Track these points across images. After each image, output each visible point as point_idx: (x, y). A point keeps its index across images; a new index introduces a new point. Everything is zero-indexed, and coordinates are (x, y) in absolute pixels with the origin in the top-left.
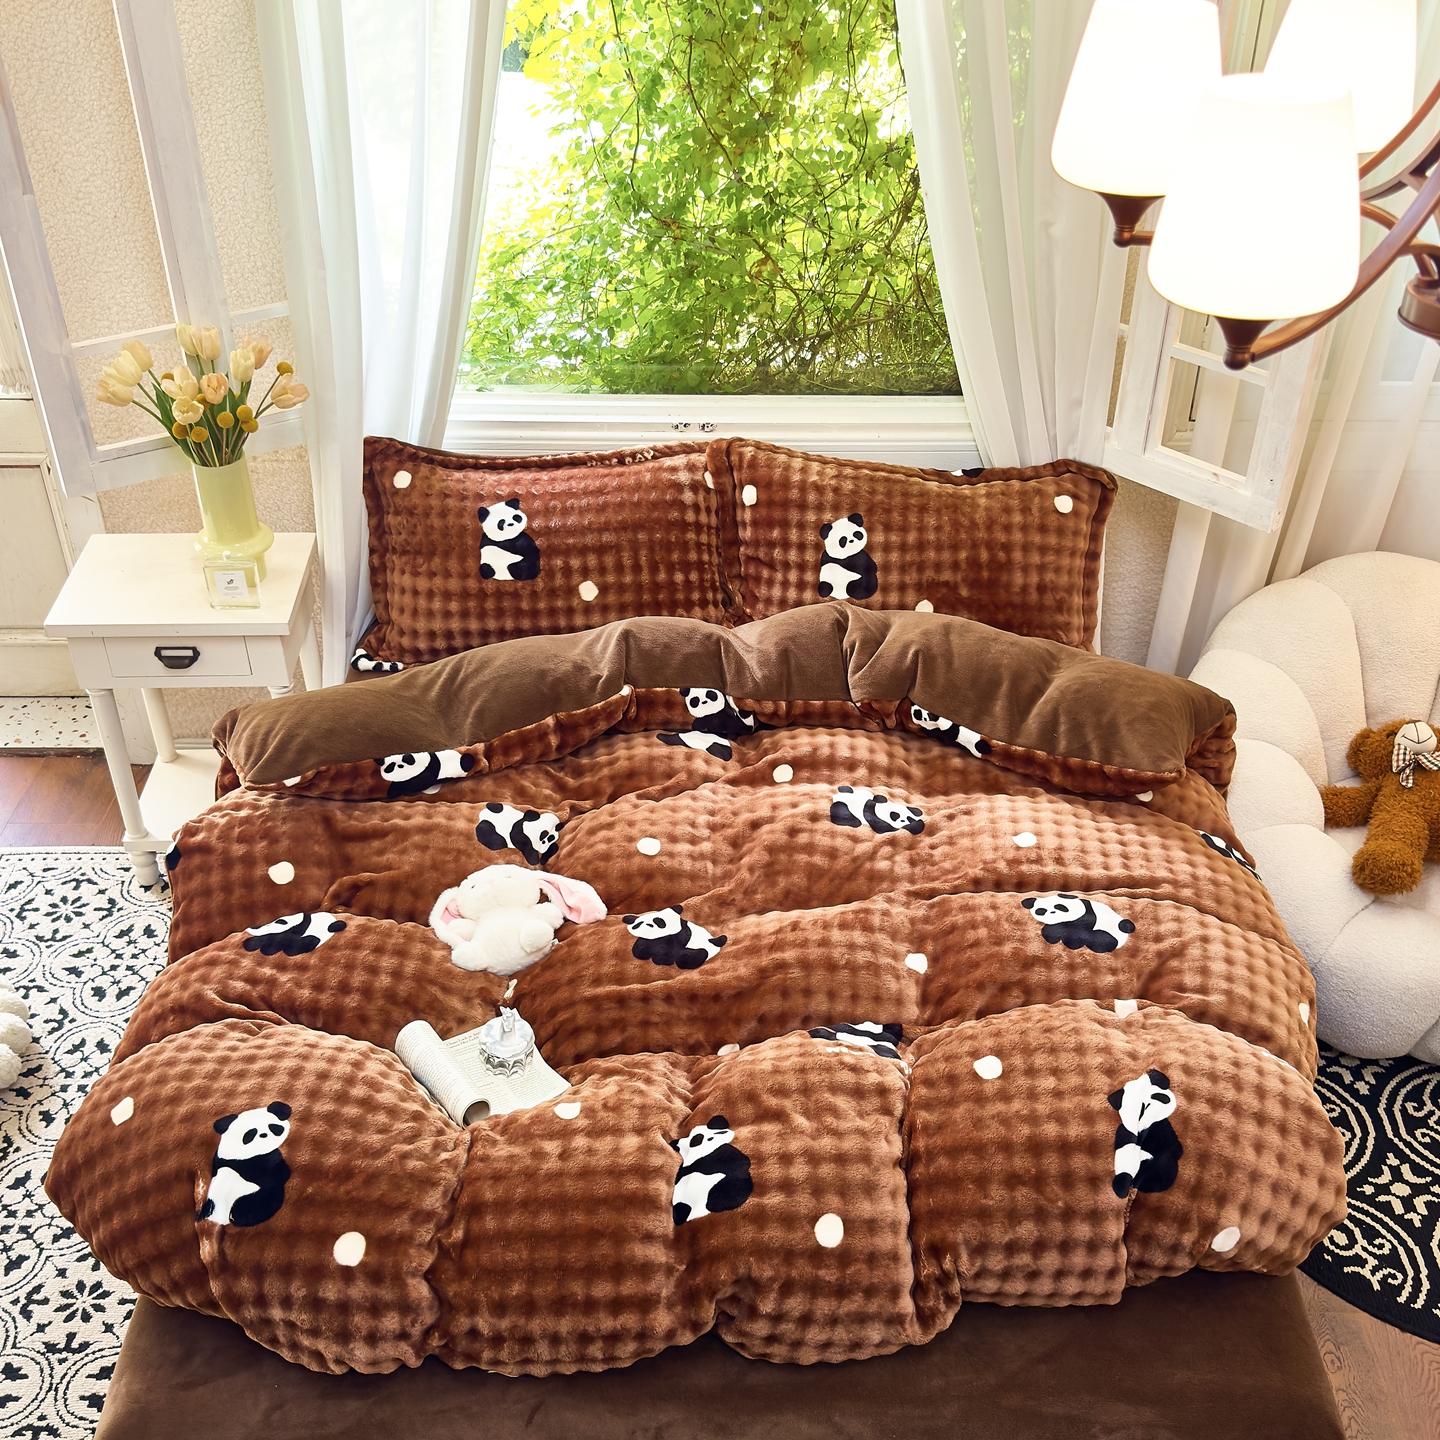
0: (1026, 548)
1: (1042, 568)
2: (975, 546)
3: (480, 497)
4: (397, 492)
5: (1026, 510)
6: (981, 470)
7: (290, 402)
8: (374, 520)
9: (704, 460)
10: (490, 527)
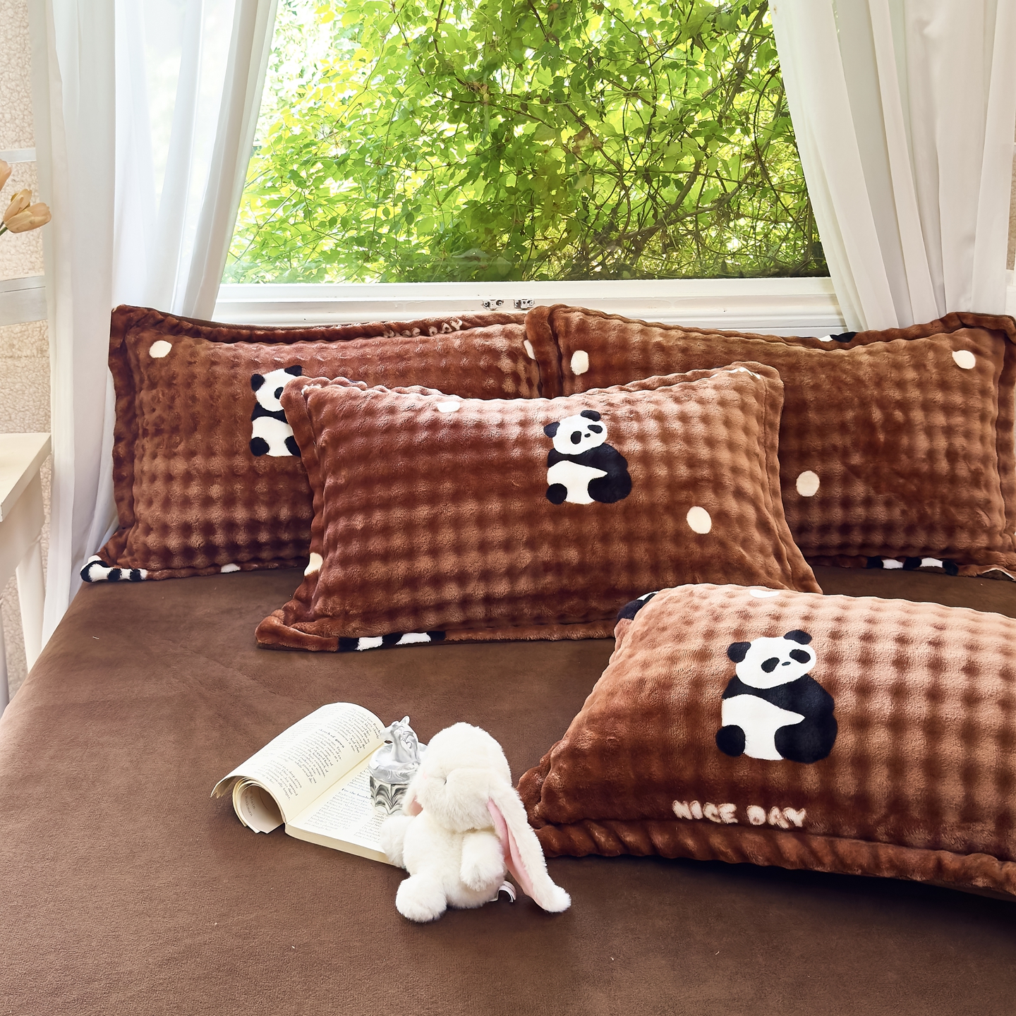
0: (927, 407)
1: (949, 431)
2: (864, 404)
3: (256, 365)
4: (153, 361)
5: (919, 366)
6: (854, 334)
7: (26, 222)
8: (124, 402)
9: (522, 328)
10: (265, 396)
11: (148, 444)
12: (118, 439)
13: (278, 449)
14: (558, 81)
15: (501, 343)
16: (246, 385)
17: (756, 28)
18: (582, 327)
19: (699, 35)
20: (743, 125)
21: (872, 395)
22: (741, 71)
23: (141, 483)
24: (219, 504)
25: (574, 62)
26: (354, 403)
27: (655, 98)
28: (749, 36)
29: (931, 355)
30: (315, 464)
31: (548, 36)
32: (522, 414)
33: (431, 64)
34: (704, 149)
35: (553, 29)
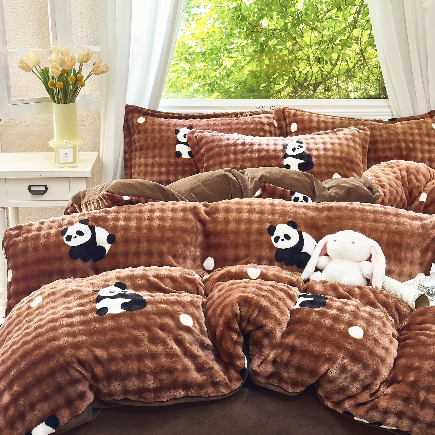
0: (422, 143)
1: (430, 151)
2: (399, 141)
3: (176, 126)
4: (139, 124)
5: (419, 128)
6: (396, 118)
7: (101, 71)
8: (127, 140)
9: (273, 115)
10: (180, 137)
11: (138, 154)
12: (125, 152)
13: (185, 155)
14: (286, 24)
15: (265, 120)
16: (173, 133)
17: (362, 4)
18: (295, 115)
19: (340, 7)
20: (356, 41)
21: (402, 138)
22: (356, 21)
23: (135, 168)
24: (164, 175)
25: (292, 17)
26: (214, 137)
27: (322, 30)
28: (359, 7)
29: (424, 125)
30: (200, 160)
31: (282, 7)
32: (275, 141)
33: (238, 17)
34: (341, 50)
35: (284, 4)
